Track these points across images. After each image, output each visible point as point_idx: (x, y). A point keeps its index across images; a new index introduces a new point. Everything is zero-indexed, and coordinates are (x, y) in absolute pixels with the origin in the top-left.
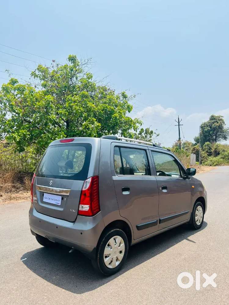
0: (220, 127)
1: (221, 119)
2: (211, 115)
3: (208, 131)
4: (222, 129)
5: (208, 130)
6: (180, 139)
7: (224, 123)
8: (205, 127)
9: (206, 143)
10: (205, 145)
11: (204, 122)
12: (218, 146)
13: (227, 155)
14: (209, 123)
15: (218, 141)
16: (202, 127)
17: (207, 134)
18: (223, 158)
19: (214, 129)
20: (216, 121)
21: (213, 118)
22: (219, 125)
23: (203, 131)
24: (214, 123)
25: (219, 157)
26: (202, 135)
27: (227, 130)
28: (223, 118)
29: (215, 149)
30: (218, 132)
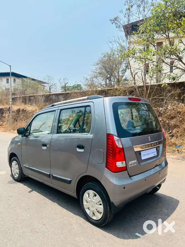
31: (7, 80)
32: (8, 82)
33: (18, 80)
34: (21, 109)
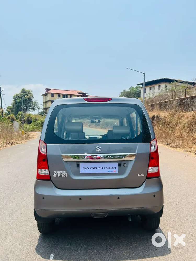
0: (30, 100)
1: (30, 93)
2: (22, 89)
3: (20, 103)
4: (31, 101)
5: (20, 101)
6: (2, 107)
7: (33, 96)
8: (17, 98)
9: (20, 113)
10: (18, 114)
11: (16, 94)
12: (30, 115)
13: (39, 123)
14: (21, 95)
15: (28, 111)
16: (14, 98)
17: (19, 105)
18: (36, 125)
19: (25, 101)
20: (26, 94)
21: (23, 91)
22: (29, 98)
23: (15, 102)
24: (24, 96)
25: (32, 125)
26: (15, 105)
27: (35, 102)
28: (32, 92)
29: (28, 118)
30: (28, 103)
31: (159, 87)
32: (159, 89)
33: (170, 86)
34: (156, 115)
